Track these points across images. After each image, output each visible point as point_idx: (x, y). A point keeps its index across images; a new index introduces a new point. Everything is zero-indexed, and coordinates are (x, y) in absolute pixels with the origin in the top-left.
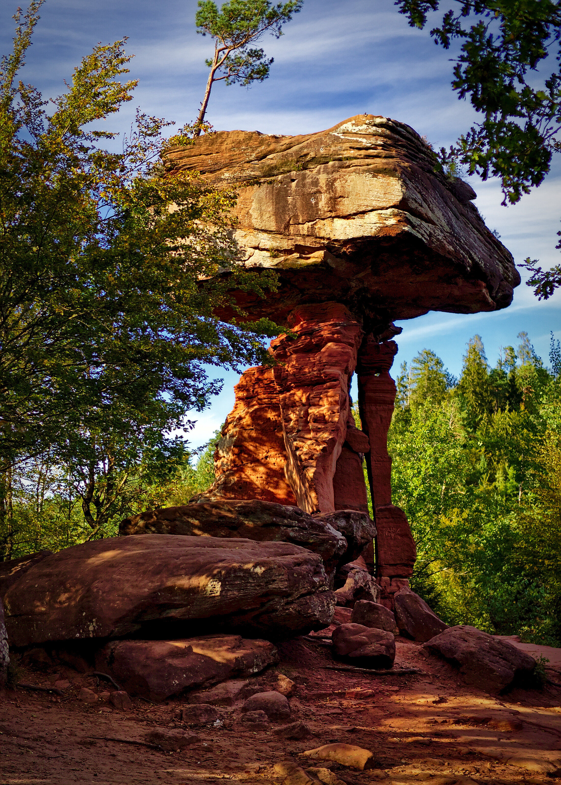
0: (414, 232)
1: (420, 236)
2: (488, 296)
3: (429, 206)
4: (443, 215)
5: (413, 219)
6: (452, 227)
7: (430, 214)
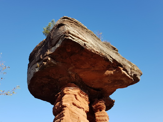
0: (73, 40)
1: (77, 42)
2: (126, 73)
3: (83, 36)
4: (92, 41)
5: (74, 37)
6: (98, 45)
7: (84, 39)
